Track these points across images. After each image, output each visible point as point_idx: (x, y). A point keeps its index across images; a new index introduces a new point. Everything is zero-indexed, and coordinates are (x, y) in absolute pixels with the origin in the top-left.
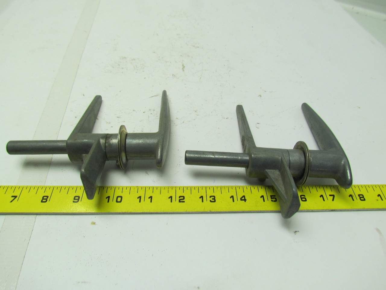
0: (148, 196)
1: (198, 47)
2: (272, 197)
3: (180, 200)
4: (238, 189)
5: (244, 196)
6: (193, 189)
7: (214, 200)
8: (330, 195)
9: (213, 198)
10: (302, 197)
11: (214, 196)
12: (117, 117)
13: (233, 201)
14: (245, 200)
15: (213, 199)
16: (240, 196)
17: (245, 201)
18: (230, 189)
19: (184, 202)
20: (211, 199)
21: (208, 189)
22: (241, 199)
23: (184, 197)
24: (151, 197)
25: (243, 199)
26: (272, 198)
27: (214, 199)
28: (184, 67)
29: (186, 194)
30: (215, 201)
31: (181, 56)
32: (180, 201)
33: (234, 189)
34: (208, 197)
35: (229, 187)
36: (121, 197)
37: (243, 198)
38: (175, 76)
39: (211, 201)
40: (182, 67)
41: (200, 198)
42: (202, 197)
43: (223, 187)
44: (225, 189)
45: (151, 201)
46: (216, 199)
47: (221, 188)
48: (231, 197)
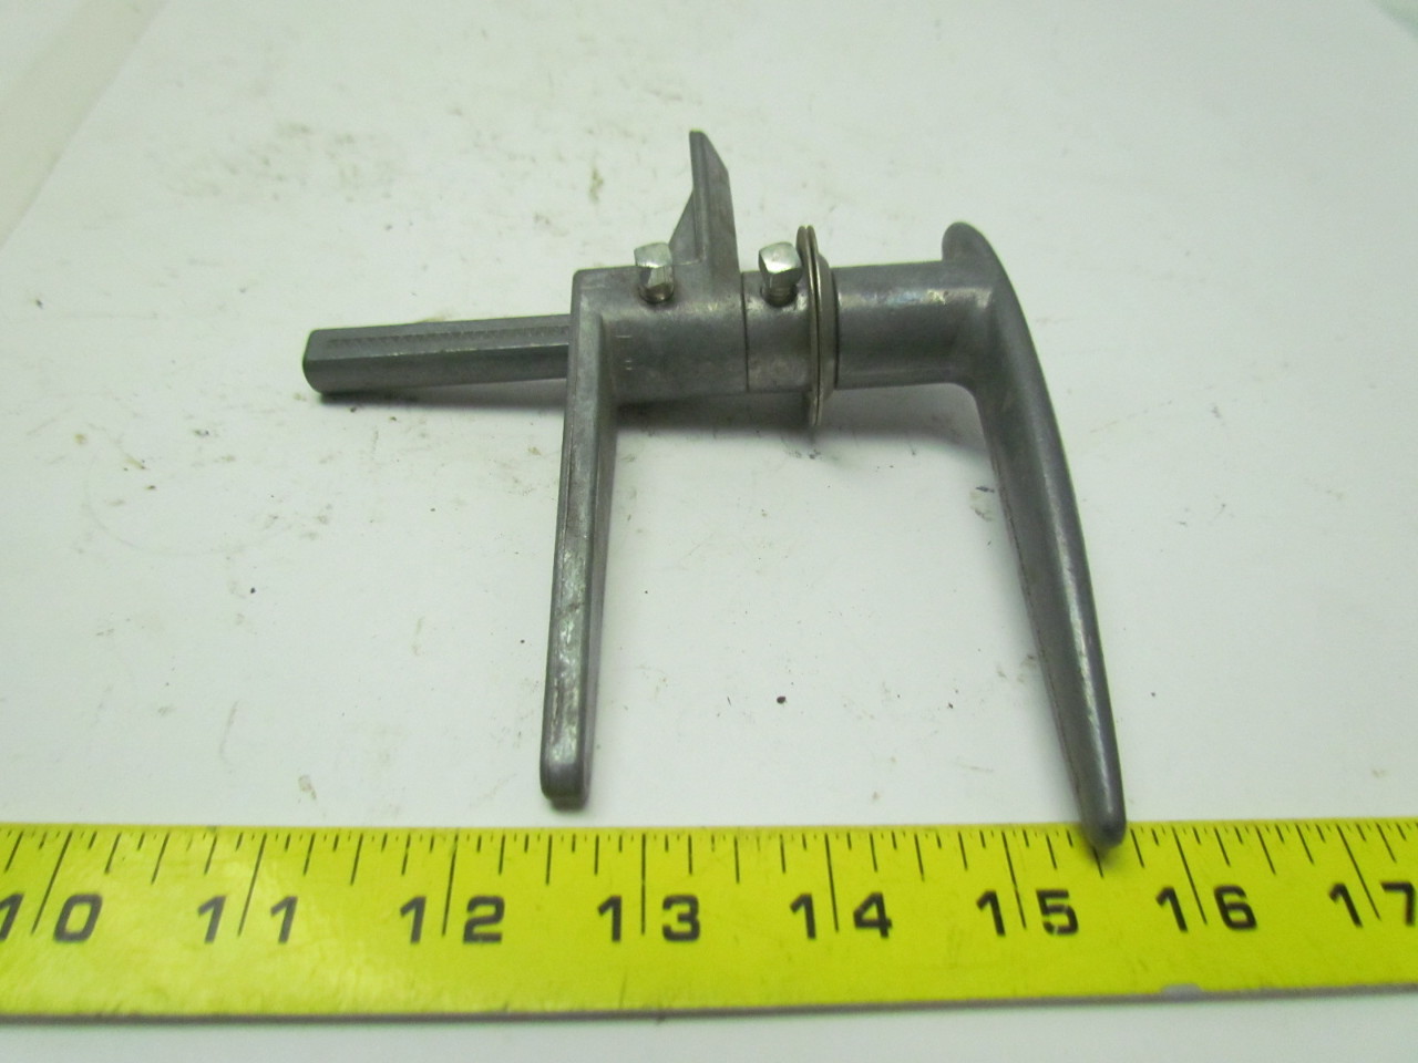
0: (270, 894)
1: (678, 98)
2: (1050, 902)
3: (470, 926)
4: (838, 846)
5: (877, 900)
6: (561, 850)
7: (686, 927)
8: (1389, 887)
9: (685, 909)
10: (1229, 898)
11: (692, 900)
13: (811, 932)
14: (883, 925)
15: (682, 918)
16: (849, 903)
17: (884, 933)
18: (793, 853)
19: (496, 938)
20: (671, 918)
21: (655, 848)
22: (860, 921)
23: (498, 904)
24: (289, 905)
25: (874, 916)
26: (1046, 910)
27: (691, 918)
28: (597, 181)
29: (518, 886)
30: (693, 935)
31: (591, 132)
32: (470, 936)
33: (817, 848)
34: (655, 903)
35: (787, 838)
36: (95, 902)
37: (872, 913)
38: (548, 222)
39: (669, 934)
40: (588, 182)
41: (602, 909)
42: (613, 905)
43: (750, 837)
44: (759, 849)
45: (284, 935)
46: (701, 917)
47: (739, 845)
48: (795, 907)
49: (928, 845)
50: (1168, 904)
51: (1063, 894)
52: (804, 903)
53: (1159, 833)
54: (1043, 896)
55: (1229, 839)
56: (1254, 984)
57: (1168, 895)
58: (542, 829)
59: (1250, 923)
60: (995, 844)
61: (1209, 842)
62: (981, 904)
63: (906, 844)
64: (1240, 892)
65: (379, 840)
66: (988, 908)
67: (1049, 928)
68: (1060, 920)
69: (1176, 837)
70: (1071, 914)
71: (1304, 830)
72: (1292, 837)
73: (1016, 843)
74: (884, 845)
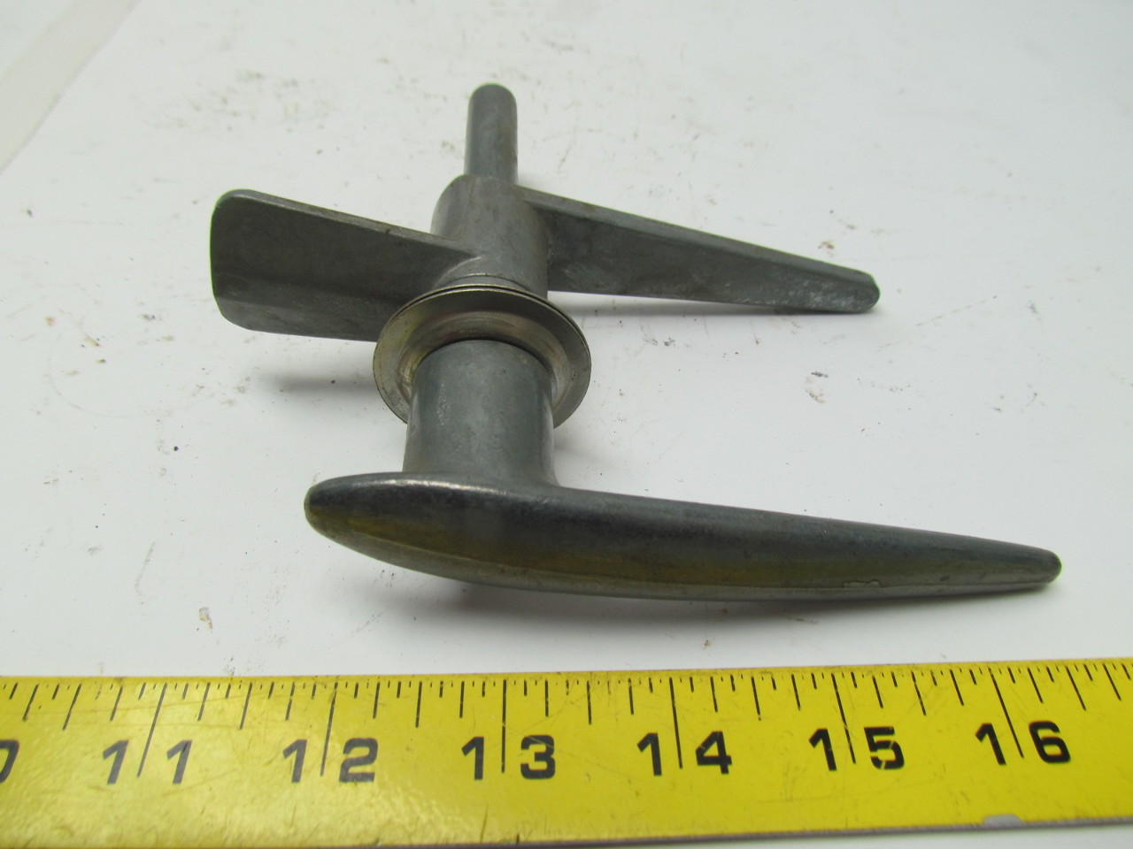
0: (167, 738)
2: (877, 739)
3: (345, 766)
4: (682, 688)
5: (717, 738)
6: (430, 695)
7: (543, 765)
9: (542, 748)
10: (1043, 733)
11: (548, 740)
12: (146, 317)
13: (657, 770)
14: (723, 761)
15: (539, 757)
16: (693, 738)
17: (725, 771)
18: (640, 693)
19: (368, 777)
20: (528, 757)
21: (514, 692)
22: (702, 759)
23: (372, 744)
24: (185, 747)
25: (714, 753)
26: (874, 746)
27: (546, 756)
29: (390, 728)
30: (549, 773)
32: (345, 777)
33: (662, 688)
34: (514, 743)
35: (635, 682)
36: (13, 747)
37: (713, 751)
39: (527, 772)
41: (466, 750)
42: (476, 744)
43: (602, 682)
44: (610, 693)
45: (178, 778)
46: (555, 756)
47: (591, 689)
48: (642, 746)
49: (764, 686)
50: (987, 738)
51: (890, 731)
52: (651, 741)
53: (976, 673)
54: (870, 732)
55: (1041, 677)
56: (1070, 815)
57: (986, 731)
58: (413, 676)
59: (1064, 757)
60: (825, 684)
61: (1023, 682)
62: (814, 741)
63: (744, 686)
64: (1054, 728)
65: (267, 687)
66: (821, 744)
67: (876, 762)
68: (887, 755)
69: (992, 676)
70: (896, 748)
71: (1110, 668)
72: (1099, 675)
73: (845, 684)
74: (723, 687)
